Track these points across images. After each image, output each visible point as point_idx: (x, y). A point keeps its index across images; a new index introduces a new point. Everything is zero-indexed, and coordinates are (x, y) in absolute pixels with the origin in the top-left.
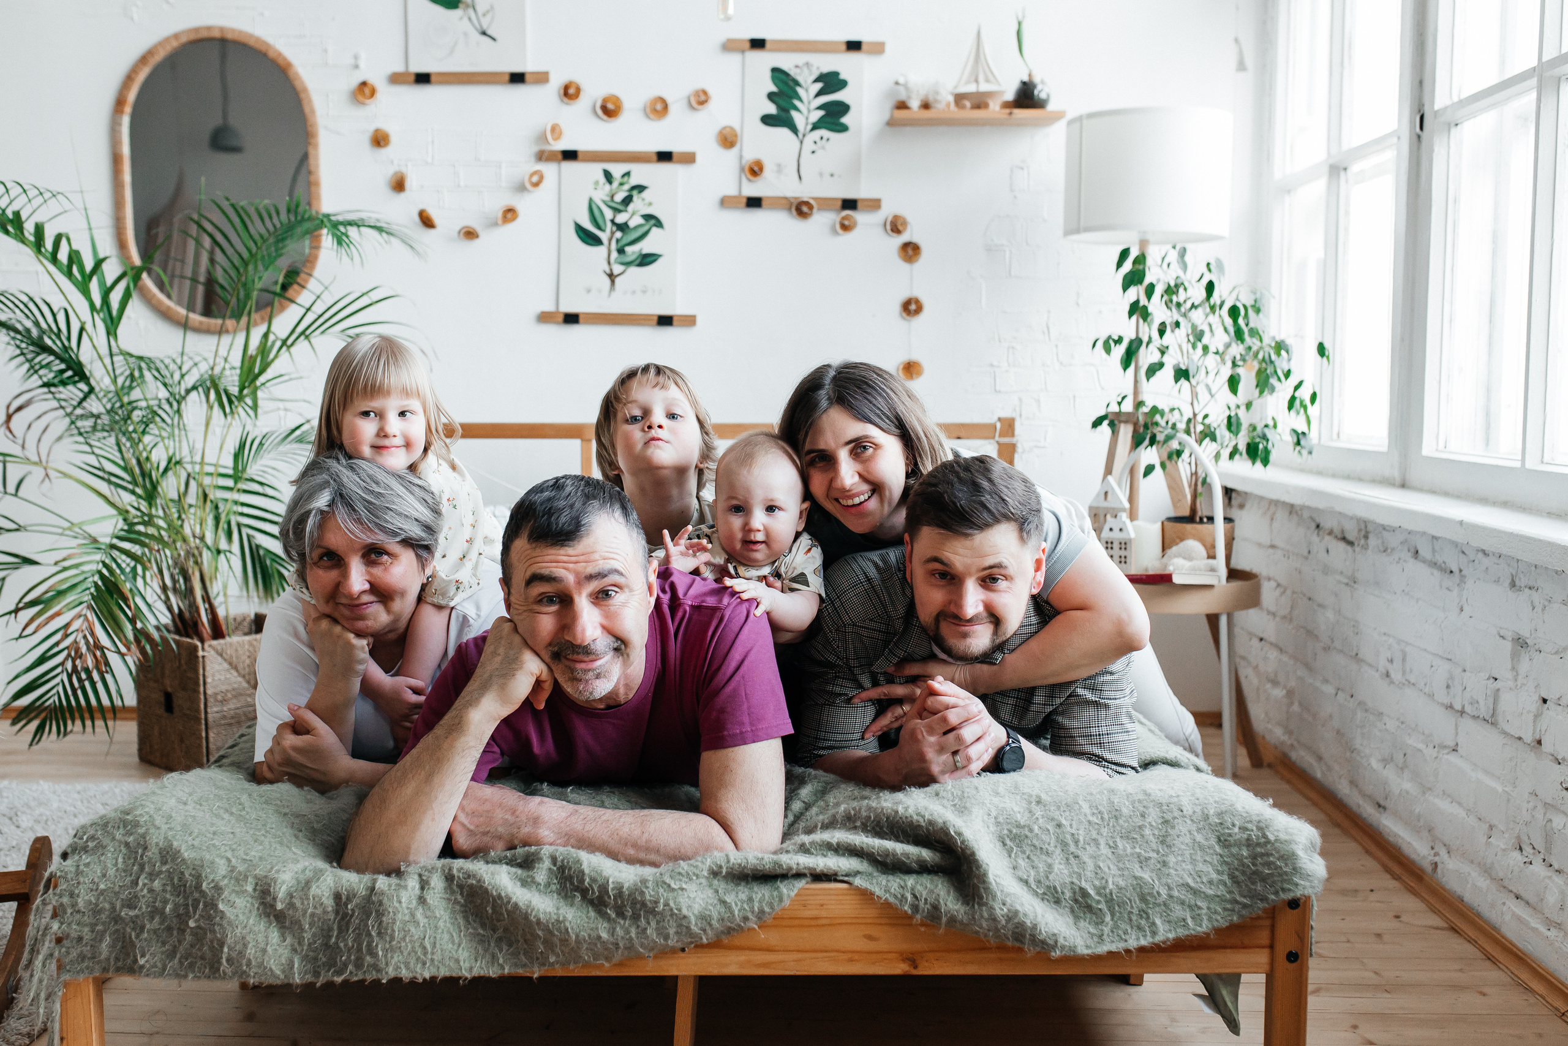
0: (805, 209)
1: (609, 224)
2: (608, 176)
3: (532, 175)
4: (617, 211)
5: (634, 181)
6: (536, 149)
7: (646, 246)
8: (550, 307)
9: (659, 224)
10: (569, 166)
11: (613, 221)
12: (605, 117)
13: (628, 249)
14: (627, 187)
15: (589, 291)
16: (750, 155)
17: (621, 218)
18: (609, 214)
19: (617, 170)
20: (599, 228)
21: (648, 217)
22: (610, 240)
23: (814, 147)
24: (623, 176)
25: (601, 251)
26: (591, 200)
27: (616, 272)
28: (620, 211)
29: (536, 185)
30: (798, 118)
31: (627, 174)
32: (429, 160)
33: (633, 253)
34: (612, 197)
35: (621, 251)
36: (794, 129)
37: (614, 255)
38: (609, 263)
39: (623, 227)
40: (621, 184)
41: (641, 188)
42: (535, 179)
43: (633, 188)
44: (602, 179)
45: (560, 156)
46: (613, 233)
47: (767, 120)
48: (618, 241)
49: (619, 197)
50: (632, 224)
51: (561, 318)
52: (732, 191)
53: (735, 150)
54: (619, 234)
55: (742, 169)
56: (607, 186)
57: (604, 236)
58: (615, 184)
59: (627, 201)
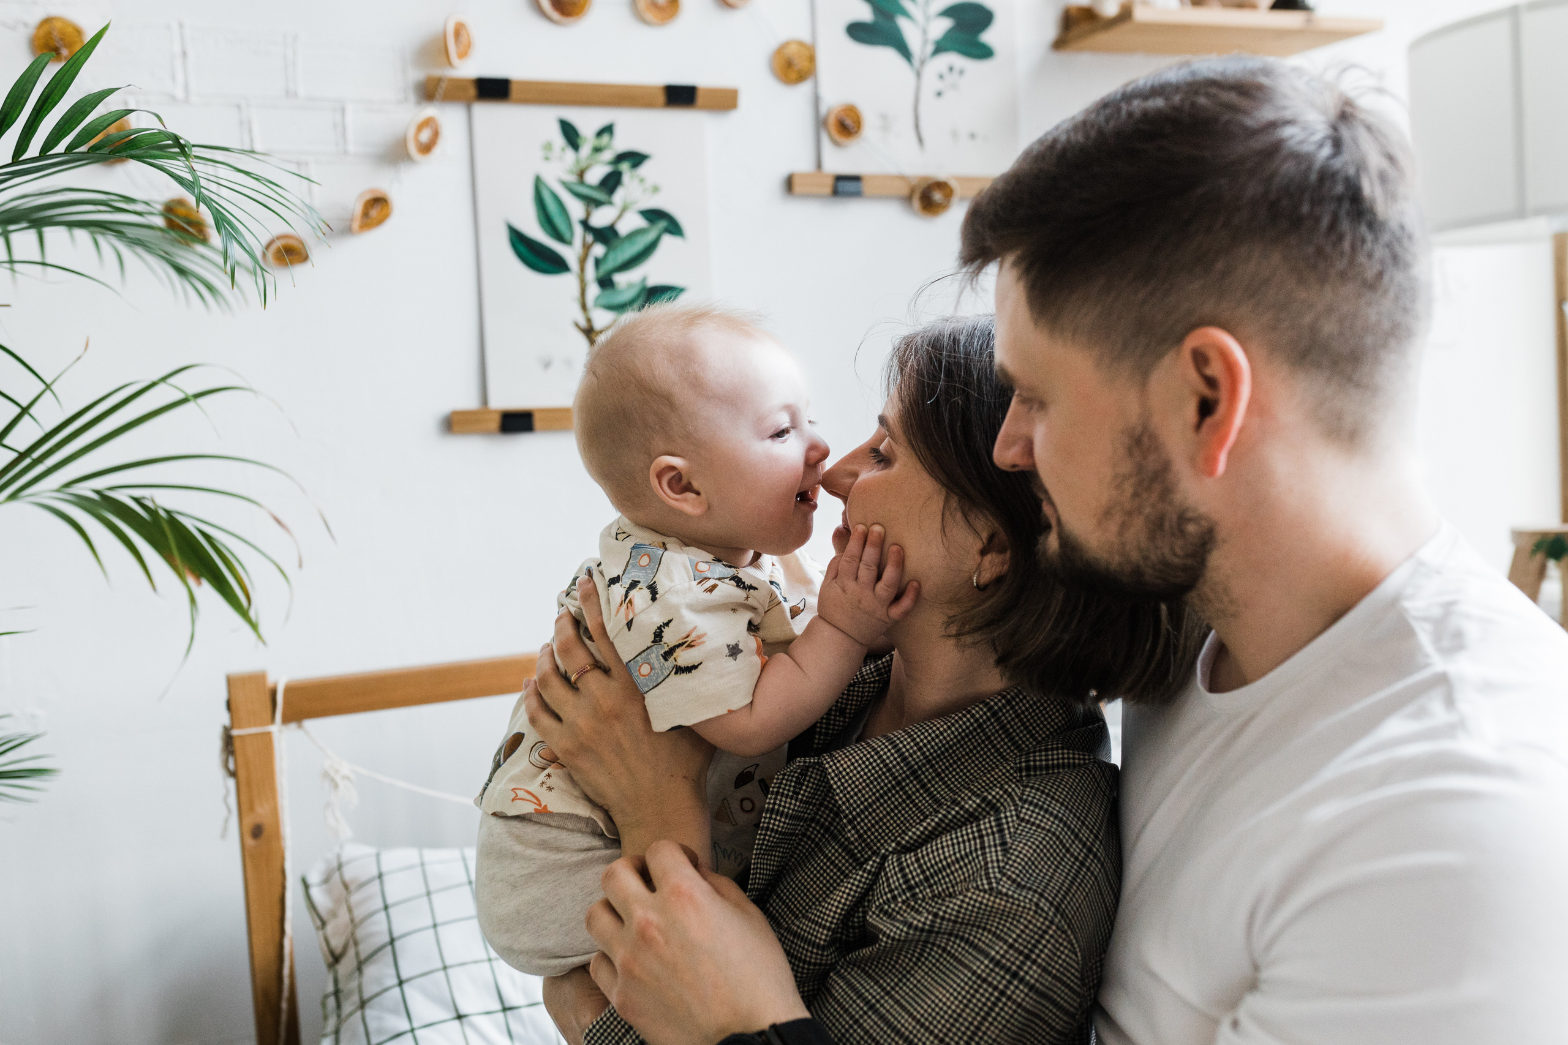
0: (937, 196)
1: (578, 230)
2: (570, 134)
3: (421, 127)
4: (592, 203)
5: (621, 143)
6: (417, 75)
7: (652, 272)
8: (468, 401)
9: (674, 228)
10: (488, 113)
11: (585, 224)
12: (555, 15)
13: (620, 279)
14: (608, 155)
15: (547, 365)
16: (833, 98)
17: (601, 218)
18: (576, 209)
19: (588, 121)
20: (559, 237)
21: (653, 215)
22: (583, 261)
23: (939, 85)
24: (600, 134)
25: (567, 283)
26: (538, 185)
27: (598, 324)
28: (598, 203)
29: (426, 148)
30: (909, 31)
31: (607, 130)
32: (179, 93)
33: (630, 286)
34: (581, 174)
35: (606, 283)
36: (904, 51)
37: (593, 290)
38: (584, 307)
39: (606, 235)
40: (597, 150)
41: (636, 159)
42: (425, 136)
43: (621, 157)
44: (559, 140)
45: (472, 91)
46: (587, 248)
47: (858, 32)
48: (598, 262)
49: (596, 175)
50: (623, 229)
51: (495, 423)
52: (803, 164)
53: (805, 88)
54: (599, 250)
55: (821, 123)
56: (570, 153)
57: (570, 254)
58: (586, 150)
59: (612, 182)
